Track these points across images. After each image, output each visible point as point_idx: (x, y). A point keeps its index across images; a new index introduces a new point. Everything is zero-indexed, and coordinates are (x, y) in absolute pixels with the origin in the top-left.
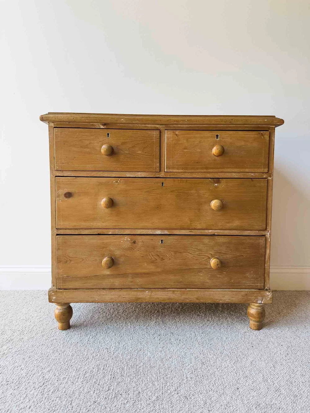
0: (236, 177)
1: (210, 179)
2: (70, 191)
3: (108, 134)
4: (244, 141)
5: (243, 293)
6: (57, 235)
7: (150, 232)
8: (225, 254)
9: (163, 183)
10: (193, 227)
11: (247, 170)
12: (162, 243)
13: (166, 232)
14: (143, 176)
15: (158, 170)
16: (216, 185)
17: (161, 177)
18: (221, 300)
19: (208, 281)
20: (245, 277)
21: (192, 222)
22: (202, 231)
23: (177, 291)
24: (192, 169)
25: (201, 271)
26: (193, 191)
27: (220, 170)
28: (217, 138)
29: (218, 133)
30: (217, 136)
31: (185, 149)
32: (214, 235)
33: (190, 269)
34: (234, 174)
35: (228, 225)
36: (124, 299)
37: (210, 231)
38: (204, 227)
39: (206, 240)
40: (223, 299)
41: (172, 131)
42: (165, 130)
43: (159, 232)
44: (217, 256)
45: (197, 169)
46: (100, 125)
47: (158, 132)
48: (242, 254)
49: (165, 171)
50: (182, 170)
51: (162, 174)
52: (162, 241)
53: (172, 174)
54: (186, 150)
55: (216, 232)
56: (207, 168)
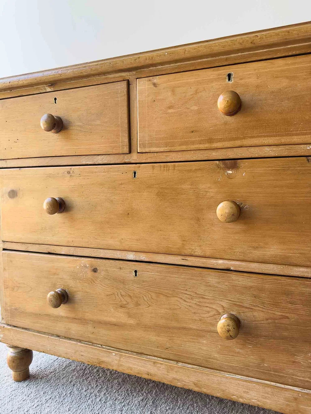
0: (273, 154)
1: (217, 162)
2: (14, 188)
3: (55, 99)
4: (287, 77)
5: (288, 395)
6: (4, 249)
7: (118, 255)
8: (250, 310)
9: (135, 173)
10: (188, 252)
11: (296, 139)
12: (136, 275)
13: (143, 257)
14: (105, 162)
15: (126, 150)
16: (230, 172)
17: (133, 162)
18: (241, 397)
19: (216, 355)
20: (294, 362)
21: (185, 243)
22: (204, 260)
23: (161, 364)
24: (181, 144)
25: (204, 336)
26: (186, 186)
27: (238, 143)
28: (229, 80)
29: (232, 70)
30: (229, 76)
31: (170, 108)
32: (228, 270)
33: (184, 328)
34: (267, 149)
35: (257, 254)
36: (83, 357)
37: (220, 262)
38: (208, 254)
39: (212, 278)
40: (245, 395)
41: (147, 78)
42: (137, 78)
43: (131, 256)
44: (233, 311)
45: (193, 143)
46: (46, 87)
47: (124, 84)
48: (288, 315)
49: (138, 151)
50: (166, 148)
51: (134, 157)
52: (136, 272)
53: (149, 155)
54: (170, 111)
55: (233, 265)
56: (210, 141)
